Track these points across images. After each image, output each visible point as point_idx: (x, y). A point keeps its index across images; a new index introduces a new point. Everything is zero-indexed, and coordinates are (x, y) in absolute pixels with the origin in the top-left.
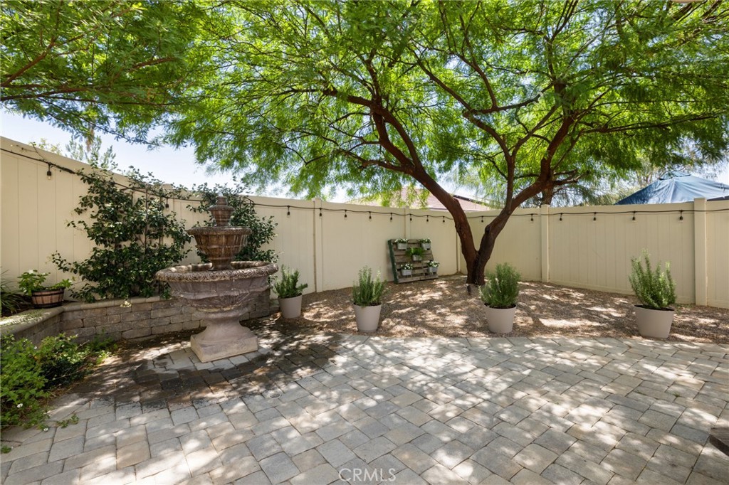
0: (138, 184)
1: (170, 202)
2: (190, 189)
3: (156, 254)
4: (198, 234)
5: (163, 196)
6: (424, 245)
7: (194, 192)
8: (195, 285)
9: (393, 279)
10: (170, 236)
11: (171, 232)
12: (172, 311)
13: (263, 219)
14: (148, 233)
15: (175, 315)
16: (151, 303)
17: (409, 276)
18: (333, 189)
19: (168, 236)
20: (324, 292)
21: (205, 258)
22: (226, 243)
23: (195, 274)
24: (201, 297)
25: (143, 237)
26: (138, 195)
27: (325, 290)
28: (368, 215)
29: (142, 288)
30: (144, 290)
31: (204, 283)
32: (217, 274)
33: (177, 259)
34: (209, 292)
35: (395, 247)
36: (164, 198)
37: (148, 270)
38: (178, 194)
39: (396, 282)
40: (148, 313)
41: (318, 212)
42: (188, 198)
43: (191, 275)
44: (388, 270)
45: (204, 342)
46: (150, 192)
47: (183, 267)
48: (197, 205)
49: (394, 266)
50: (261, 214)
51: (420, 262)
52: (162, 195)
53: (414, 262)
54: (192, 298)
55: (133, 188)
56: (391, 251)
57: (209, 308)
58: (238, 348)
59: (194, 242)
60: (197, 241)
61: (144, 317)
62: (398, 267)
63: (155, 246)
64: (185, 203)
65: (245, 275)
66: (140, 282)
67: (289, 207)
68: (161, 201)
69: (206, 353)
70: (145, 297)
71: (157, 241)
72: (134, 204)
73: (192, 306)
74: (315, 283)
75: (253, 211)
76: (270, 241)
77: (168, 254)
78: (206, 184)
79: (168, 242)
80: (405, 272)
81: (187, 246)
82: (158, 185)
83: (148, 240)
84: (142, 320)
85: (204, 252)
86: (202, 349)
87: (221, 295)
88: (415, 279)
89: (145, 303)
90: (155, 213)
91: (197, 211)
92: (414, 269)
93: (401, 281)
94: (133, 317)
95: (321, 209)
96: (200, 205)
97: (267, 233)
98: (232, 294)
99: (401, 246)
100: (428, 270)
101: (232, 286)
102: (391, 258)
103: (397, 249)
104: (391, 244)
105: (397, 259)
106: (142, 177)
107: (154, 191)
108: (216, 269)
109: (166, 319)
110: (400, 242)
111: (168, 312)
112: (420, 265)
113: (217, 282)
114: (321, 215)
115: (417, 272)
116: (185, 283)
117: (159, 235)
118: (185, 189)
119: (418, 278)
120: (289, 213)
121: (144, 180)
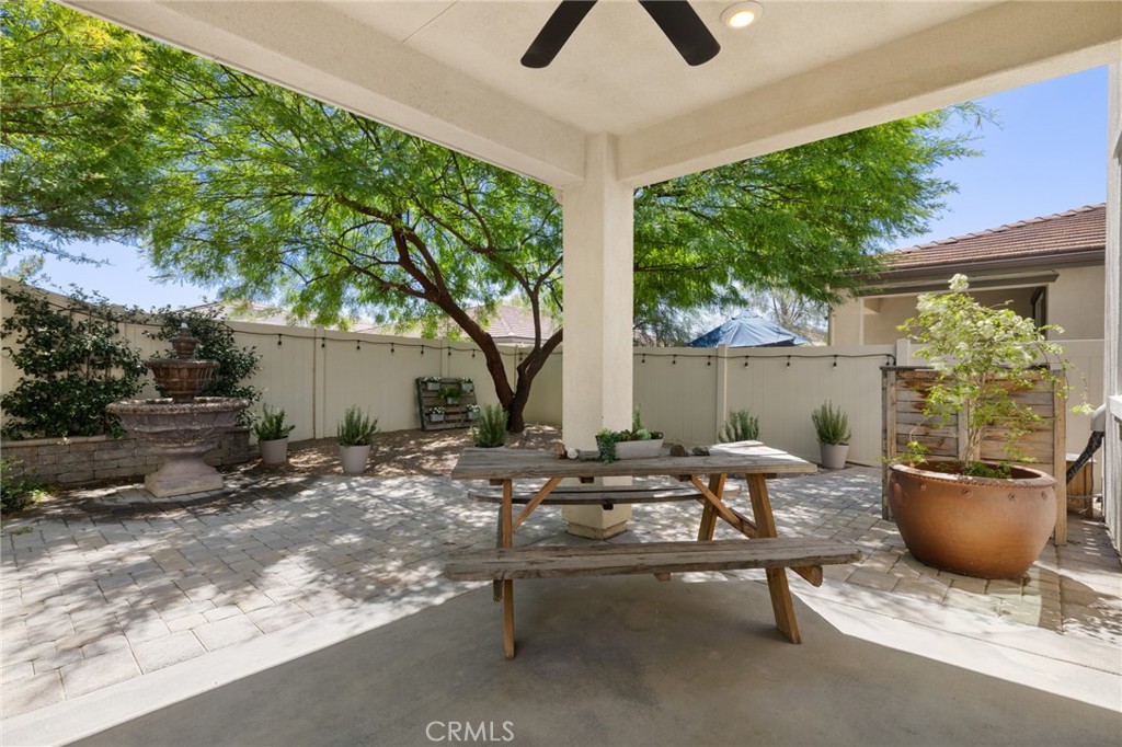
0: (78, 305)
1: (121, 326)
2: (147, 311)
3: (103, 387)
4: (157, 367)
5: (112, 320)
6: (464, 386)
7: (153, 315)
8: (152, 417)
9: (420, 426)
10: (121, 366)
11: (122, 362)
12: (121, 453)
13: (244, 349)
14: (93, 363)
15: (125, 458)
16: (95, 442)
17: (441, 422)
18: (353, 311)
19: (117, 367)
20: (325, 439)
21: (163, 392)
22: (189, 377)
23: (152, 407)
24: (158, 429)
25: (84, 368)
26: (78, 318)
27: (327, 436)
28: (390, 347)
29: (83, 425)
30: (87, 427)
31: (161, 415)
32: (175, 406)
33: (128, 394)
34: (168, 425)
35: (423, 387)
36: (113, 323)
37: (92, 404)
38: (132, 317)
39: (423, 429)
40: (90, 454)
41: (320, 342)
42: (145, 322)
43: (148, 407)
44: (416, 415)
45: (161, 478)
46: (95, 314)
47: (137, 401)
48: (157, 331)
49: (421, 411)
50: (241, 344)
51: (457, 406)
52: (109, 318)
53: (447, 406)
54: (148, 431)
55: (73, 310)
56: (419, 392)
57: (166, 442)
58: (199, 485)
59: (151, 375)
60: (155, 374)
61: (85, 459)
62: (426, 411)
63: (100, 378)
64: (141, 329)
65: (207, 409)
66: (82, 419)
67: (280, 335)
68: (110, 326)
69: (162, 488)
70: (87, 436)
71: (104, 372)
72: (75, 327)
73: (147, 440)
74: (314, 428)
75: (232, 339)
76: (252, 375)
77: (118, 387)
78: (169, 306)
79: (117, 373)
80: (434, 418)
81: (142, 378)
82: (103, 305)
83: (91, 370)
84: (83, 462)
85: (163, 385)
86: (158, 484)
87: (180, 428)
88: (448, 426)
89: (87, 442)
90: (103, 340)
91: (157, 339)
92: (446, 414)
93: (429, 427)
94: (71, 458)
95: (324, 339)
96: (160, 331)
97: (249, 367)
98: (193, 428)
99: (431, 386)
100: (467, 416)
101: (193, 419)
102: (419, 400)
103: (426, 390)
104: (420, 384)
105: (425, 401)
106: (86, 297)
107: (99, 313)
108: (176, 403)
109: (113, 462)
110: (429, 381)
111: (116, 454)
112: (457, 410)
113: (178, 414)
114: (323, 346)
115: (452, 417)
116: (140, 415)
117: (106, 365)
118: (141, 312)
119: (453, 425)
120: (280, 343)
121: (87, 301)
